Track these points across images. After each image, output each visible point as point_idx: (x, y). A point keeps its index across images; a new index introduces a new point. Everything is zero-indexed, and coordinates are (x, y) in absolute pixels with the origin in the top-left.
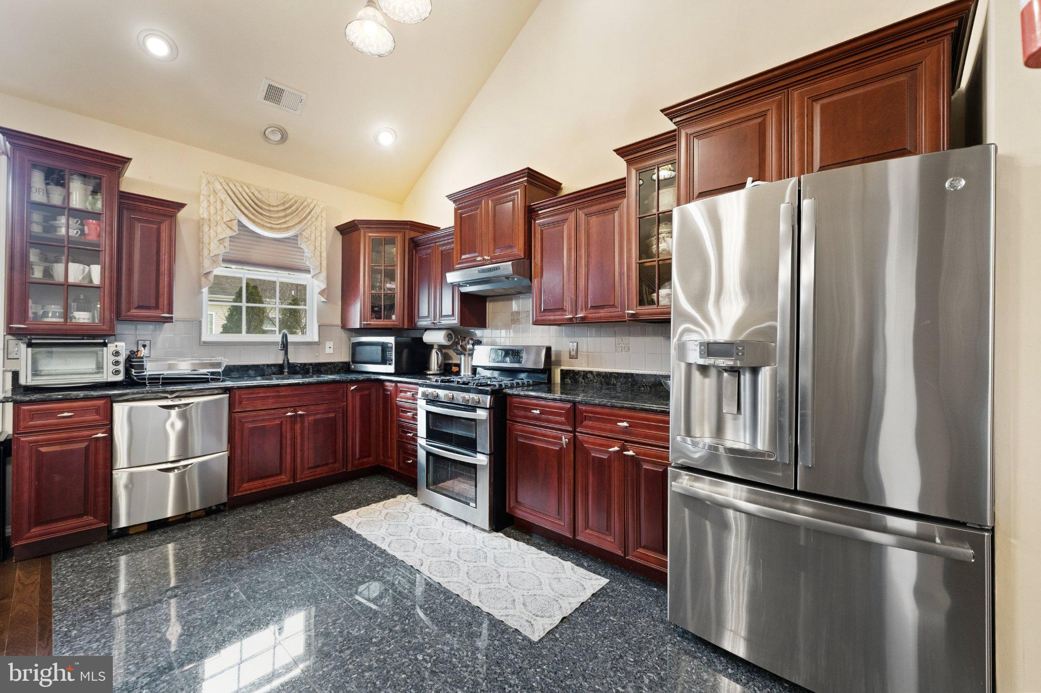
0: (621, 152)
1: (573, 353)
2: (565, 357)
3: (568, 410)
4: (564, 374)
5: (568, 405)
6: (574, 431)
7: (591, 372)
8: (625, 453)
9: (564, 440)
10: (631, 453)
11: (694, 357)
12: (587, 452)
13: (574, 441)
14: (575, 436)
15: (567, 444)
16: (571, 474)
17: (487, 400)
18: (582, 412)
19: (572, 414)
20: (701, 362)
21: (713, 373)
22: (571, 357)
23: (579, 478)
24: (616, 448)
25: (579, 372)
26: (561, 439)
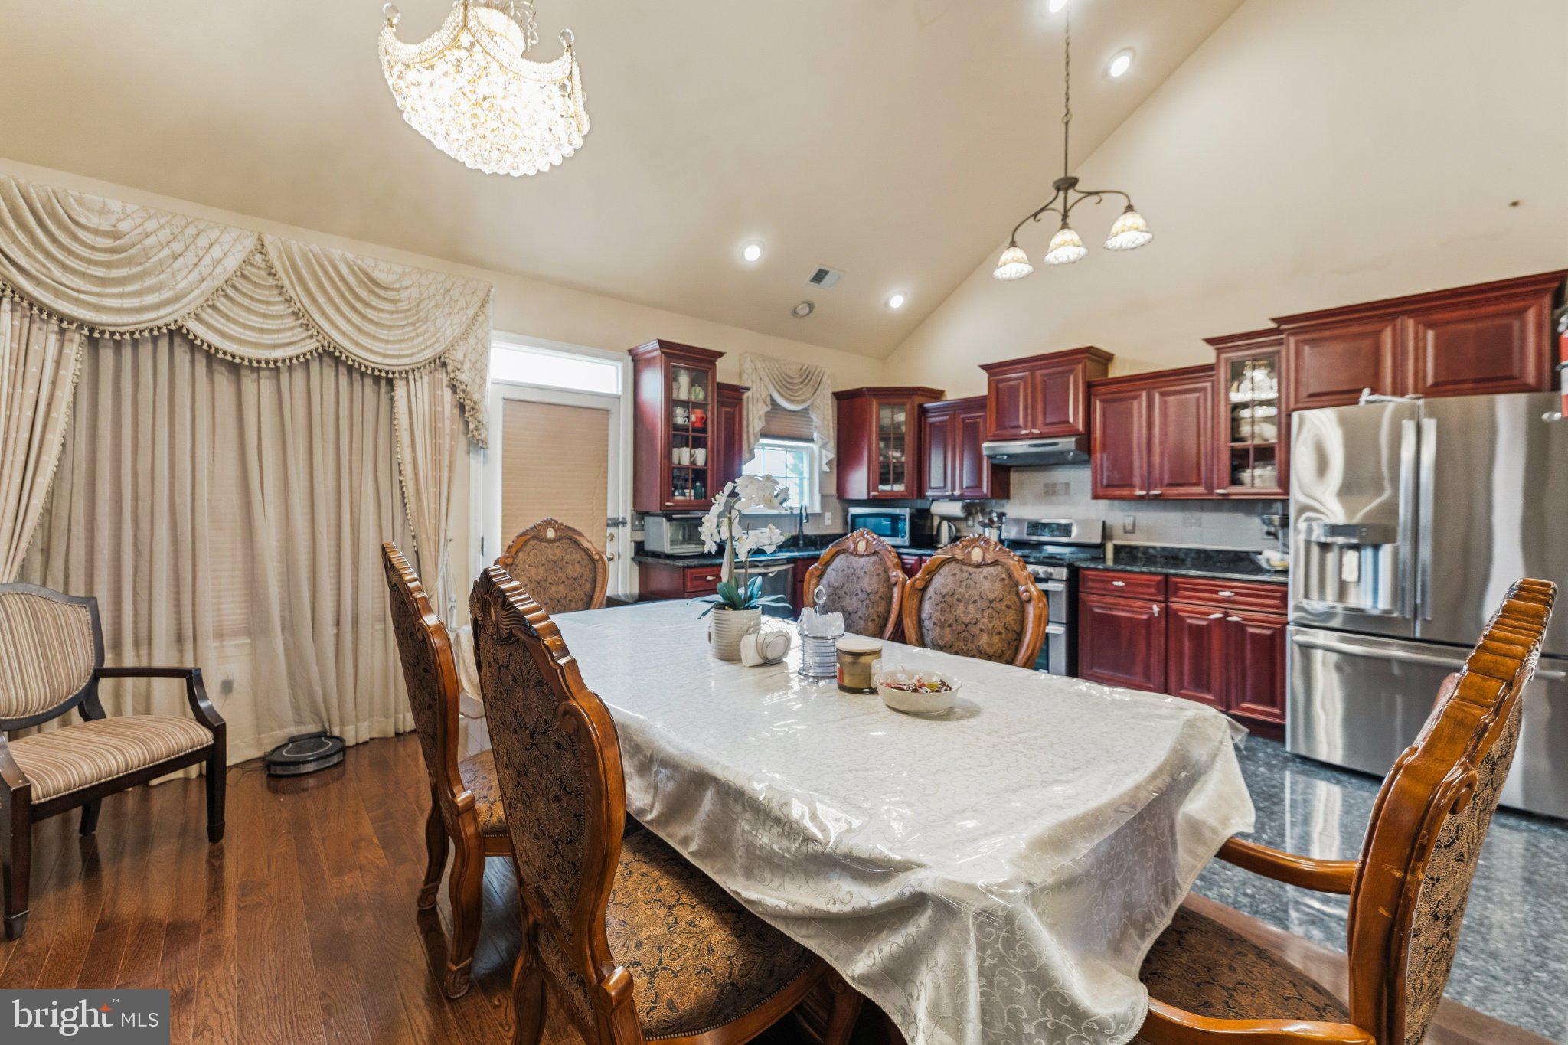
0: (1211, 341)
1: (1129, 528)
2: (1118, 531)
3: (1159, 582)
4: (1118, 549)
5: (1159, 578)
6: (1166, 601)
7: (1154, 548)
8: (1229, 619)
9: (1156, 609)
10: (1235, 619)
11: (1318, 535)
12: (1182, 619)
13: (1166, 611)
14: (1167, 607)
15: (1160, 613)
16: (1163, 640)
17: (1063, 573)
18: (1176, 583)
19: (1162, 585)
20: (1323, 539)
21: (1336, 549)
22: (1126, 532)
23: (1172, 644)
24: (1218, 615)
25: (1136, 548)
26: (1151, 609)
